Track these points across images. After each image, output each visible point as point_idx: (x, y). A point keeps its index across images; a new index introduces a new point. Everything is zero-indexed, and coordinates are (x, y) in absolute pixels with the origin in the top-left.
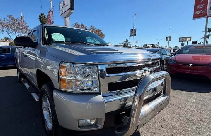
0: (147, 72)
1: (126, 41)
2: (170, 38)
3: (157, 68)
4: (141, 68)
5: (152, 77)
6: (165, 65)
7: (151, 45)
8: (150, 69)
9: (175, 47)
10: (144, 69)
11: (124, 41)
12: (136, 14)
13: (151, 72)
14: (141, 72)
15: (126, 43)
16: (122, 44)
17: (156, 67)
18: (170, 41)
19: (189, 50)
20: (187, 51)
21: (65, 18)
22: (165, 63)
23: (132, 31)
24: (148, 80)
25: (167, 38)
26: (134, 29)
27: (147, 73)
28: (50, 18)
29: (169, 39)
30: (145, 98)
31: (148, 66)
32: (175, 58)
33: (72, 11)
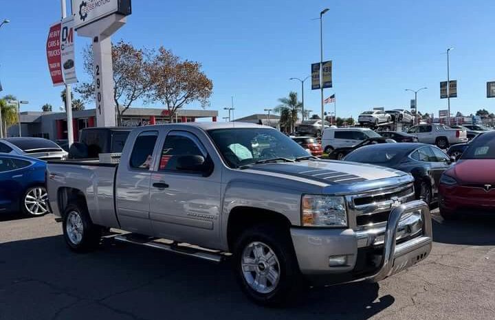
0: (396, 202)
1: (289, 98)
2: (453, 84)
3: (410, 197)
4: (387, 197)
5: (404, 207)
6: (433, 190)
7: (388, 115)
8: (400, 199)
9: (479, 113)
10: (393, 198)
11: (283, 101)
12: (328, 10)
13: (402, 202)
14: (389, 203)
15: (291, 108)
16: (276, 110)
17: (408, 196)
18: (454, 95)
19: (488, 148)
20: (484, 150)
21: (96, 40)
22: (433, 182)
23: (315, 68)
24: (400, 211)
25: (443, 85)
26: (324, 63)
27: (397, 204)
28: (58, 47)
29: (448, 89)
30: (397, 239)
31: (398, 194)
32: (455, 171)
33: (124, 20)
